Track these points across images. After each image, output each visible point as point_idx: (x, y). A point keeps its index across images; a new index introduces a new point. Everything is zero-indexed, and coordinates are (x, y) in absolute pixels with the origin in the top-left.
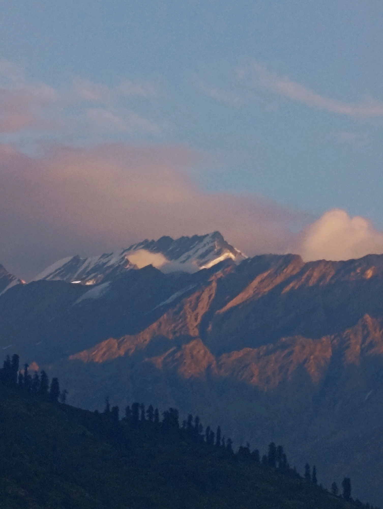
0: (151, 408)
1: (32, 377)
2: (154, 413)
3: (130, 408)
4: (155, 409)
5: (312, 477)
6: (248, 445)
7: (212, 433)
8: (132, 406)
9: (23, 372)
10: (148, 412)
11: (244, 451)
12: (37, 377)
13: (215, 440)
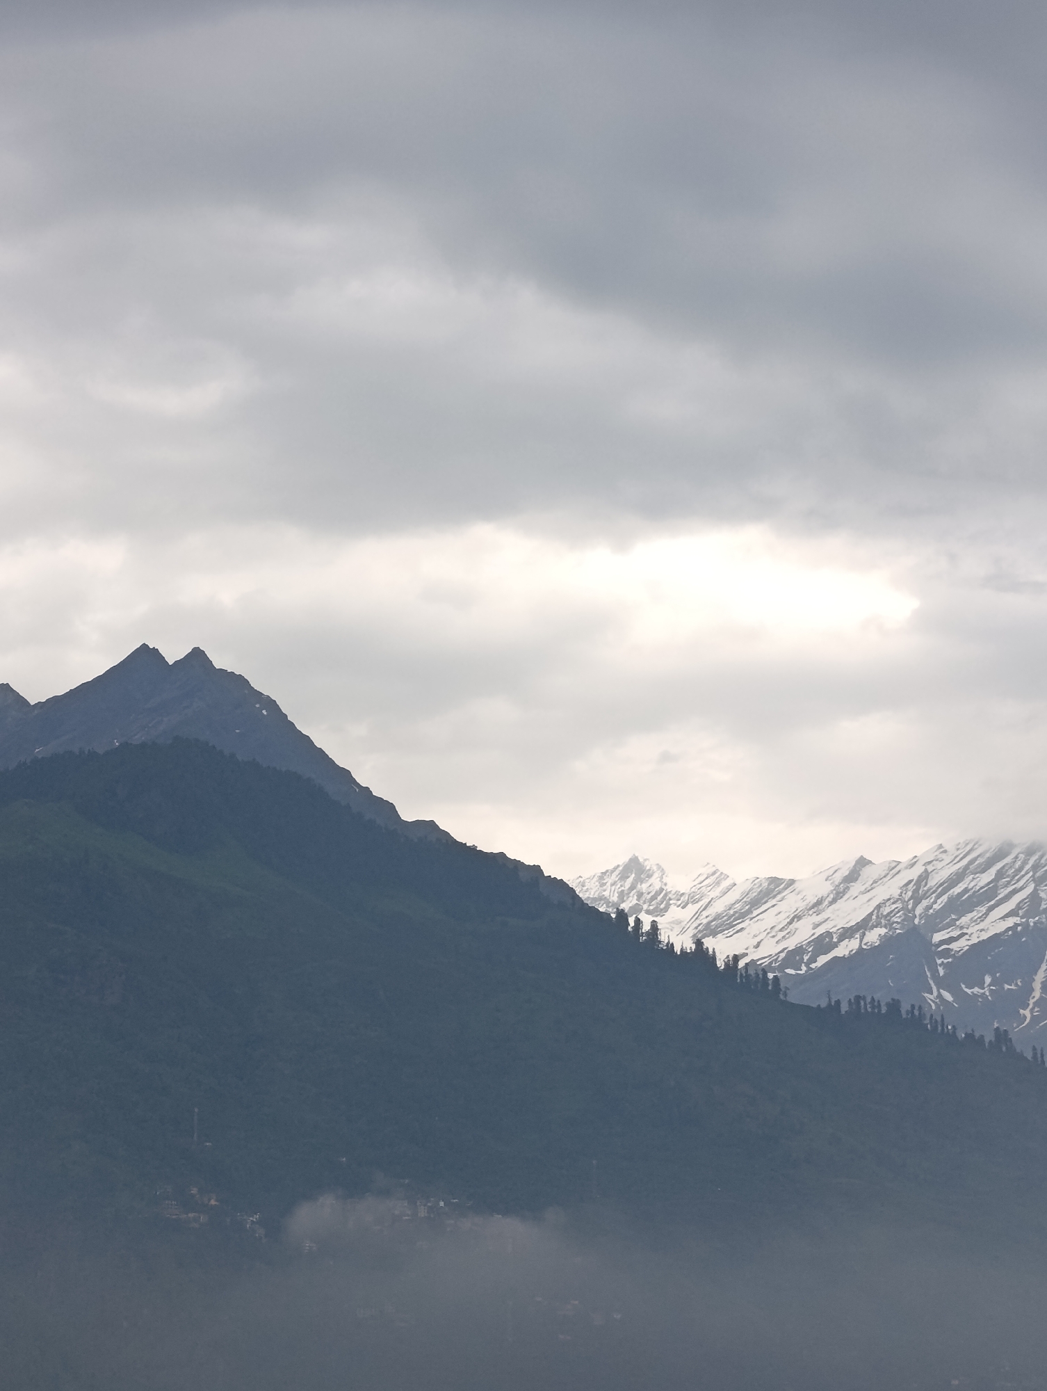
0: (873, 999)
1: (753, 976)
2: (876, 1004)
3: (853, 1001)
4: (876, 1001)
5: (1039, 1059)
6: (973, 1031)
7: (936, 1021)
8: (854, 999)
9: (743, 972)
10: (870, 1003)
11: (970, 1036)
12: (757, 975)
13: (940, 1028)
